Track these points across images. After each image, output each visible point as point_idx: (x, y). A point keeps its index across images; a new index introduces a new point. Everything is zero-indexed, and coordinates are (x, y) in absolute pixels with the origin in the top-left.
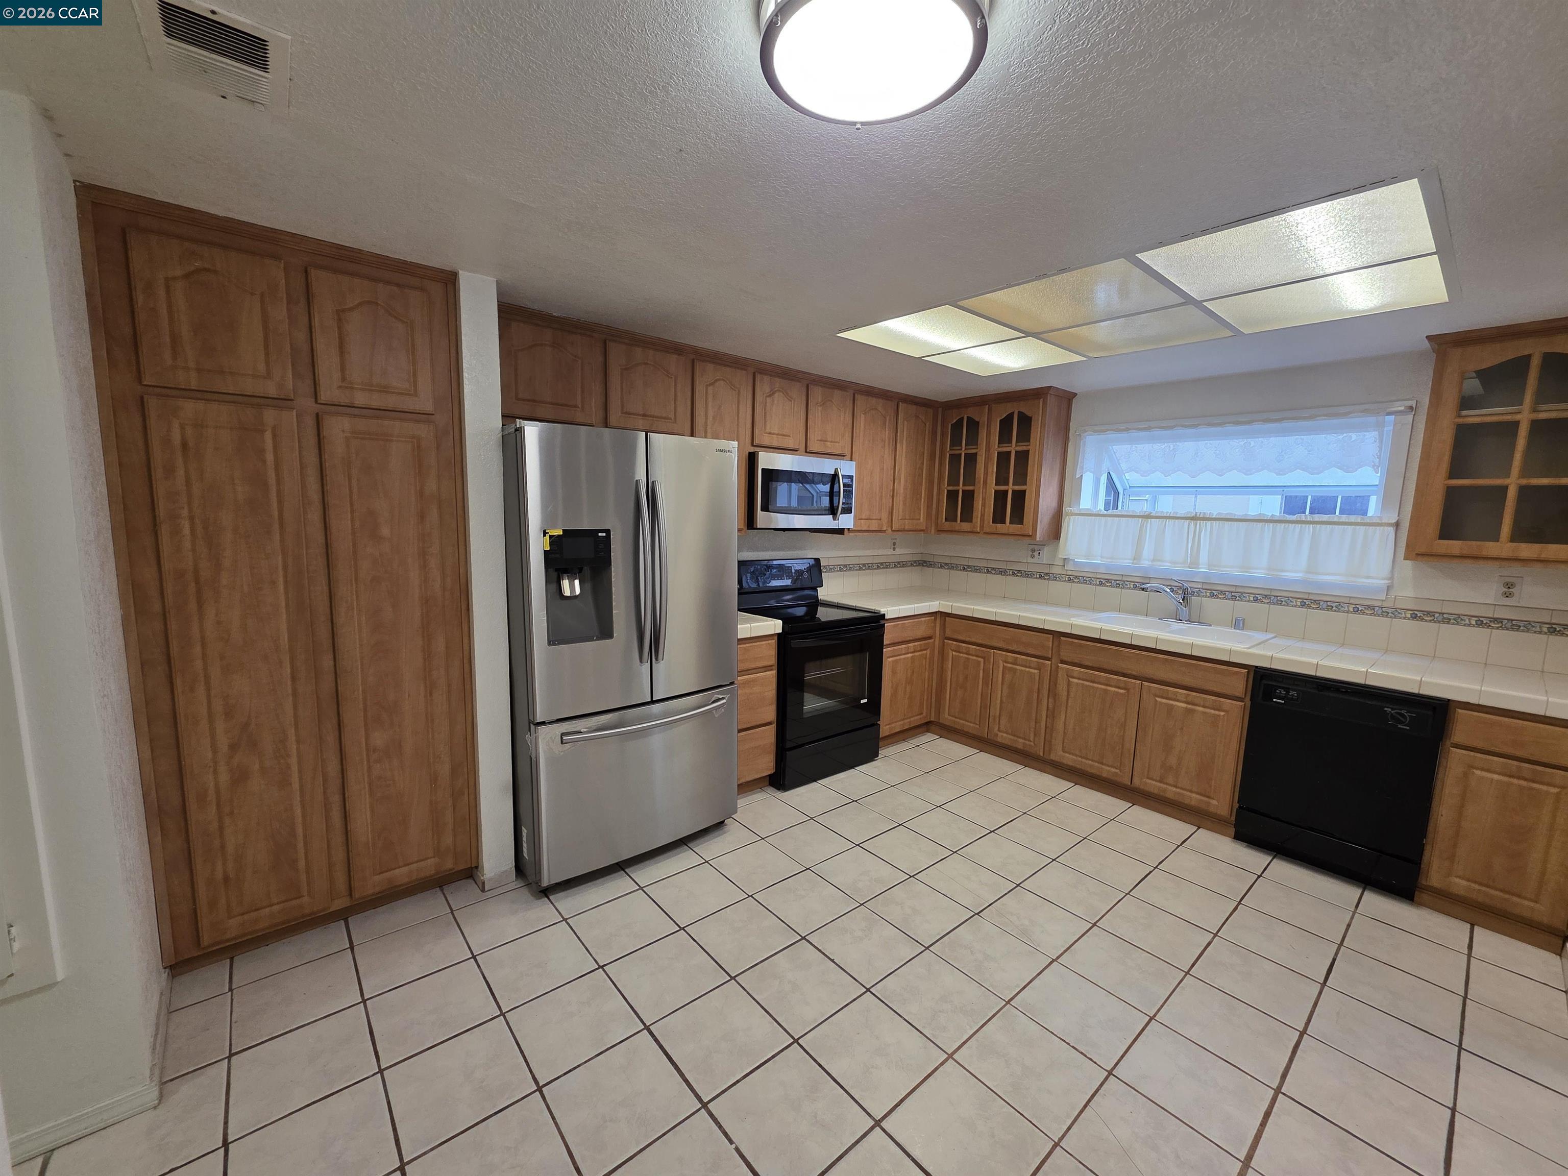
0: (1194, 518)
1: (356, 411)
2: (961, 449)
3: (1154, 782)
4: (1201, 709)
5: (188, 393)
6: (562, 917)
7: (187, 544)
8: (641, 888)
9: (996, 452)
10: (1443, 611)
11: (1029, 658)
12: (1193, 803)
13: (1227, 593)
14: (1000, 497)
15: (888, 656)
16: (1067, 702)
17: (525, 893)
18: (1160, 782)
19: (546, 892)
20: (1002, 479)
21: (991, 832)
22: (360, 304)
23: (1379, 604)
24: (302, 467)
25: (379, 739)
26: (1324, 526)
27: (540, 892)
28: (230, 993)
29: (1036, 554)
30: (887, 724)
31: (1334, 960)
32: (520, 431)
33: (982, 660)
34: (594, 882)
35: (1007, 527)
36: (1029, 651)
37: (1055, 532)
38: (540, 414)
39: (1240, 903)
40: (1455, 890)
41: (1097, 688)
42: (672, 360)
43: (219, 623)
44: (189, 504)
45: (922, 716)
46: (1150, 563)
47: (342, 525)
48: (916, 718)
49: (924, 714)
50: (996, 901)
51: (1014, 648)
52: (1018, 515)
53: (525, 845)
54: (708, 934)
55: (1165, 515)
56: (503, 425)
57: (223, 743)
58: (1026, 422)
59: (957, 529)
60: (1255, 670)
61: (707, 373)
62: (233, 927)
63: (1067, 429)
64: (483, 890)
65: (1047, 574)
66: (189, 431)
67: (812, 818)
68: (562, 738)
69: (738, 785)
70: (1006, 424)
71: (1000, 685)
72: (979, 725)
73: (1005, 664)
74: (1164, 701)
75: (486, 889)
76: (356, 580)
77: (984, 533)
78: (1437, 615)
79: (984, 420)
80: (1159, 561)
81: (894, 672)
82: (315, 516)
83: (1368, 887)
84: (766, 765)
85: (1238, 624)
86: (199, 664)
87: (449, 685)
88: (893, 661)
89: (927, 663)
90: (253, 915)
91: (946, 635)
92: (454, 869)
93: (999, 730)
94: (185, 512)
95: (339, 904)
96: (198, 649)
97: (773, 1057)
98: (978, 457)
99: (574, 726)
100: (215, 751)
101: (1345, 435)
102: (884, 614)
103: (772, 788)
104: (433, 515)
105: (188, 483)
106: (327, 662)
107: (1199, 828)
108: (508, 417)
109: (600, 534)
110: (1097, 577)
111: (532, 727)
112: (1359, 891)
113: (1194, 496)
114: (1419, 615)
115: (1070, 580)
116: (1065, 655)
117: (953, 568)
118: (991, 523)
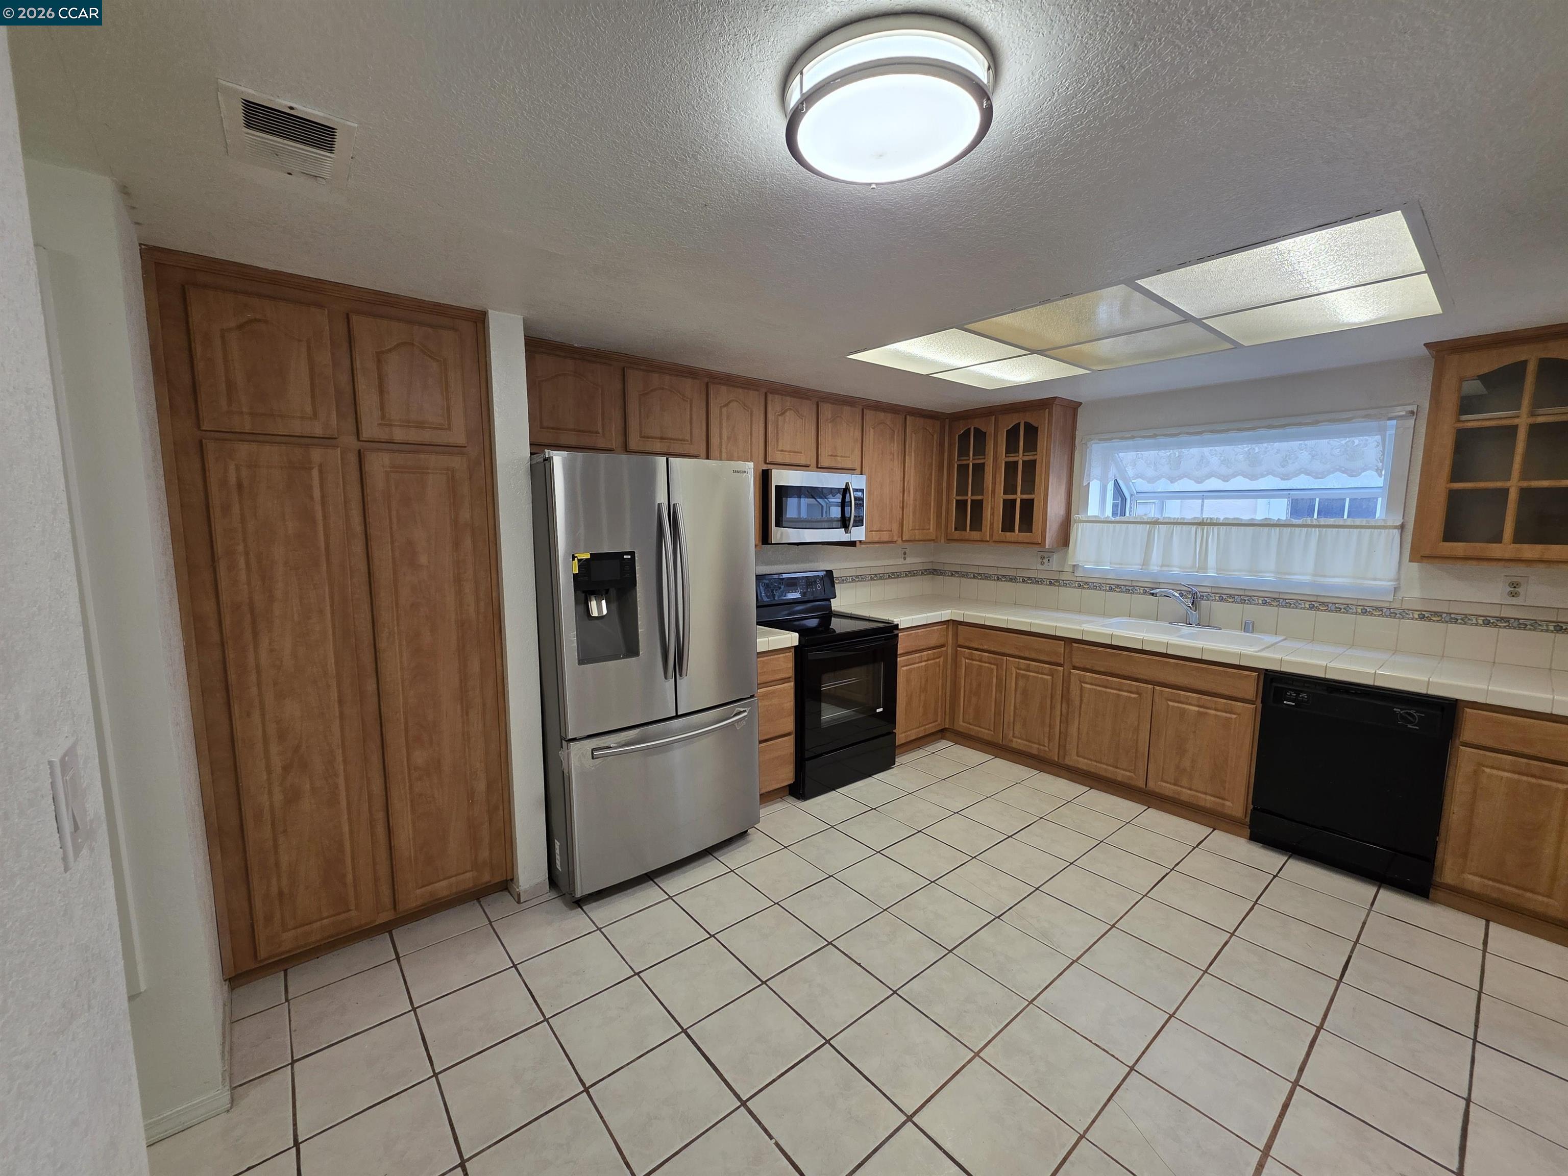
0: (1201, 524)
1: (395, 447)
2: (969, 460)
3: (1168, 785)
4: (1212, 712)
5: (242, 436)
6: (597, 926)
7: (243, 577)
8: (670, 898)
9: (1004, 462)
10: (1451, 611)
11: (1042, 665)
12: (1208, 805)
13: (1236, 597)
14: (1009, 506)
15: (903, 665)
16: (1080, 707)
17: (559, 904)
18: (1175, 785)
19: (579, 903)
20: (1010, 488)
21: (1009, 837)
22: (398, 345)
23: (1387, 605)
24: (346, 502)
25: (420, 757)
26: (1329, 530)
27: (573, 902)
28: (287, 1003)
29: (1046, 561)
30: (903, 731)
31: (1350, 957)
32: (548, 460)
33: (994, 667)
34: (625, 892)
35: (1016, 535)
36: (1042, 658)
37: (1064, 539)
38: (564, 439)
39: (1256, 903)
40: (1468, 887)
41: (1110, 693)
42: (688, 386)
43: (272, 651)
44: (244, 540)
45: (936, 723)
46: (1159, 568)
47: (383, 554)
48: (931, 725)
49: (939, 720)
50: (1016, 904)
51: (1027, 655)
52: (1027, 522)
53: (558, 857)
54: (737, 940)
55: (1172, 521)
56: (531, 454)
57: (277, 763)
58: (1032, 431)
59: (967, 538)
60: (1265, 674)
61: (720, 396)
62: (288, 940)
63: (1073, 438)
64: (519, 902)
65: (1057, 581)
66: (244, 473)
67: (832, 827)
68: (592, 753)
69: (761, 795)
70: (1013, 434)
71: (1013, 692)
72: (994, 732)
73: (1018, 671)
74: (1176, 704)
75: (522, 901)
76: (397, 604)
77: (995, 542)
78: (1444, 615)
79: (990, 430)
80: (1168, 566)
81: (908, 681)
82: (358, 548)
83: (1383, 885)
84: (786, 775)
85: (1248, 627)
86: (254, 690)
87: (484, 705)
88: (907, 670)
89: (941, 671)
90: (307, 928)
91: (959, 643)
92: (490, 882)
93: (1013, 736)
94: (241, 548)
95: (385, 917)
96: (253, 677)
97: (807, 1057)
98: (986, 466)
99: (604, 741)
100: (269, 772)
101: (1348, 439)
102: (898, 624)
103: (792, 797)
104: (468, 543)
105: (243, 520)
106: (371, 686)
107: (1214, 829)
108: (537, 447)
109: (625, 557)
110: (1107, 582)
111: (564, 743)
112: (1375, 889)
113: (1201, 501)
114: (1426, 615)
115: (1080, 586)
116: (1077, 661)
117: (963, 576)
118: (1000, 532)
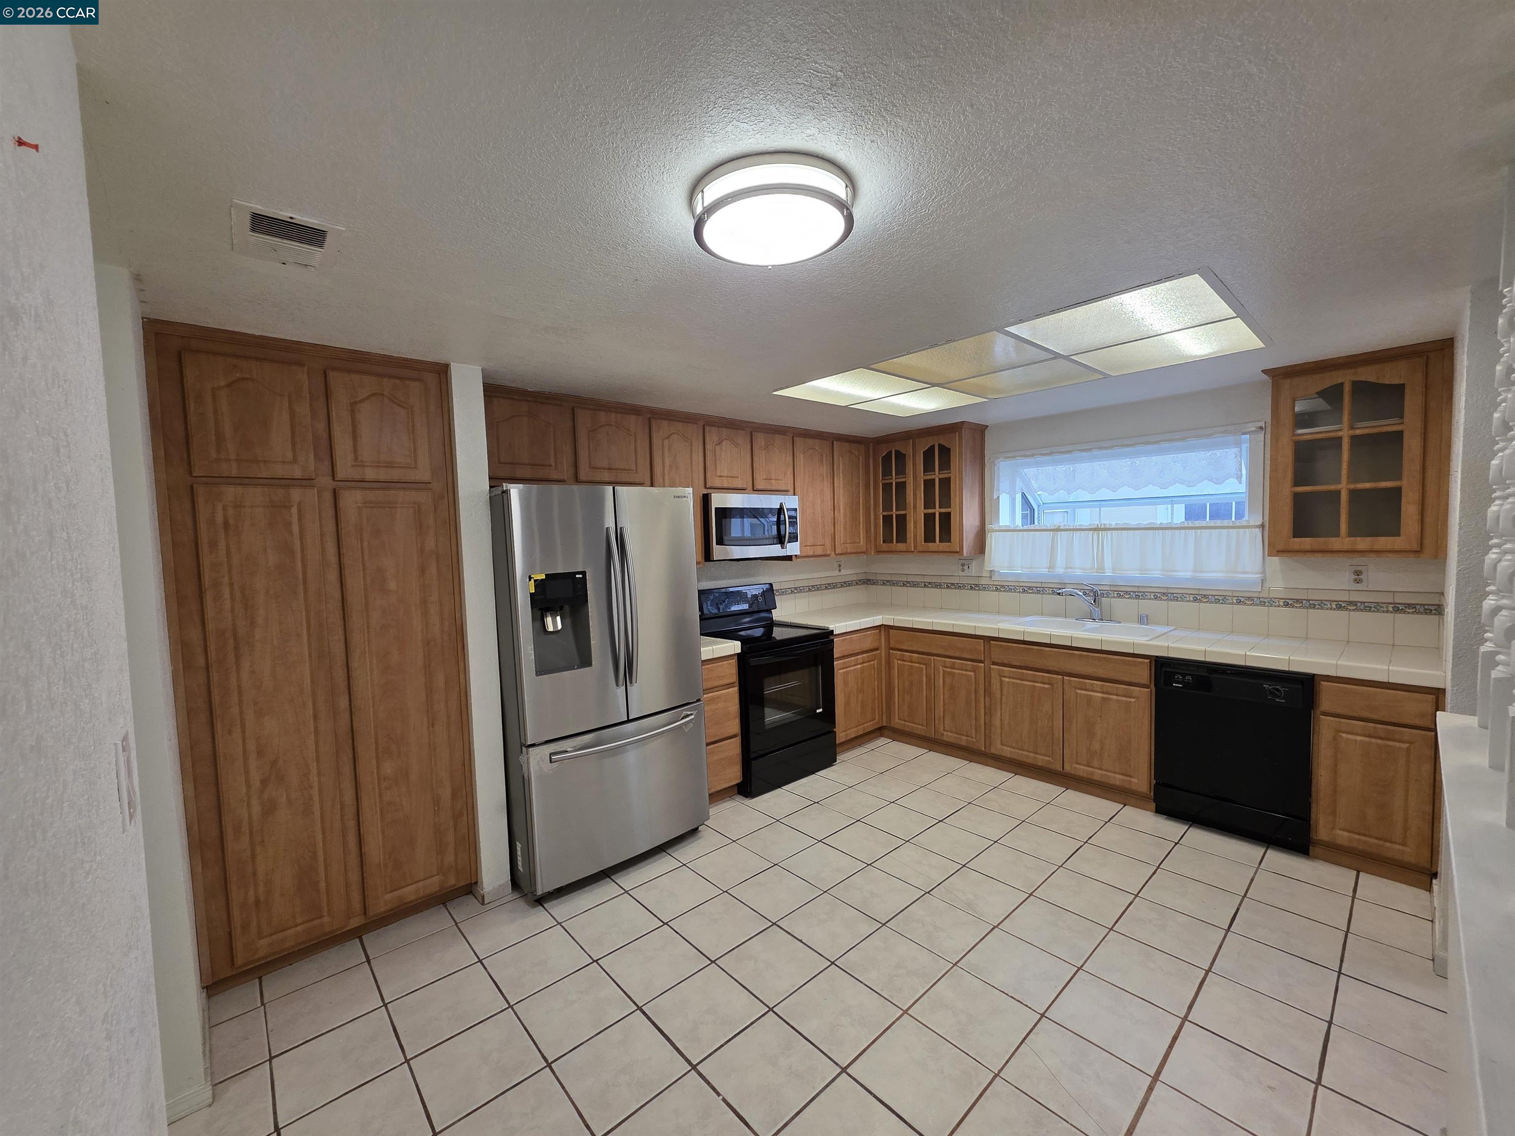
0: (1097, 529)
1: (366, 485)
2: (892, 479)
3: (1082, 767)
4: (1115, 697)
5: (230, 480)
6: (557, 921)
7: (228, 604)
8: (626, 892)
9: (923, 480)
10: (1309, 598)
11: (965, 662)
12: (1118, 783)
13: (1132, 593)
14: (929, 519)
15: (839, 668)
16: (1001, 700)
17: (521, 904)
18: (1088, 766)
19: (540, 901)
20: (929, 503)
21: (940, 821)
22: (368, 398)
23: (1256, 595)
24: (322, 535)
25: (388, 768)
26: (1204, 531)
27: (535, 901)
28: (263, 1007)
29: (966, 567)
30: (843, 730)
31: (1238, 909)
32: (506, 492)
33: (924, 666)
34: (583, 889)
35: (937, 545)
36: (964, 656)
37: (981, 546)
38: (521, 472)
39: (1158, 867)
40: (1339, 841)
41: (1026, 685)
42: (632, 421)
43: (253, 672)
44: (230, 572)
45: (874, 722)
46: (1064, 570)
47: (355, 583)
48: (869, 724)
49: (877, 719)
50: (945, 880)
51: (951, 653)
52: (947, 535)
53: (519, 858)
54: (689, 926)
55: (1072, 528)
56: (491, 487)
57: (256, 778)
58: (945, 452)
59: (894, 549)
60: (1156, 660)
61: (662, 429)
62: (264, 947)
63: (982, 457)
64: (483, 904)
65: (977, 585)
66: (231, 512)
67: (778, 821)
68: (550, 758)
69: (710, 795)
70: (928, 455)
71: (942, 689)
72: (927, 727)
73: (944, 669)
74: (1083, 692)
75: (486, 903)
76: (368, 627)
77: (918, 552)
78: (1304, 602)
79: (909, 452)
80: (1071, 568)
81: (846, 683)
82: (332, 576)
83: (1271, 846)
84: (734, 775)
85: (1143, 619)
86: (235, 710)
87: (449, 717)
88: (844, 673)
89: (876, 673)
90: (281, 935)
91: (891, 646)
92: (455, 885)
93: (944, 730)
94: (226, 580)
95: (355, 923)
96: (235, 698)
97: (752, 1023)
98: (907, 484)
99: (561, 746)
100: (249, 786)
101: (1211, 452)
102: (833, 631)
103: (740, 796)
104: (433, 569)
105: (228, 555)
106: (343, 703)
107: (1125, 805)
108: (495, 480)
109: (577, 576)
110: (1021, 585)
111: (524, 749)
112: (1263, 850)
113: (1098, 509)
114: (1290, 603)
115: (997, 589)
116: (996, 657)
117: (894, 584)
118: (923, 543)
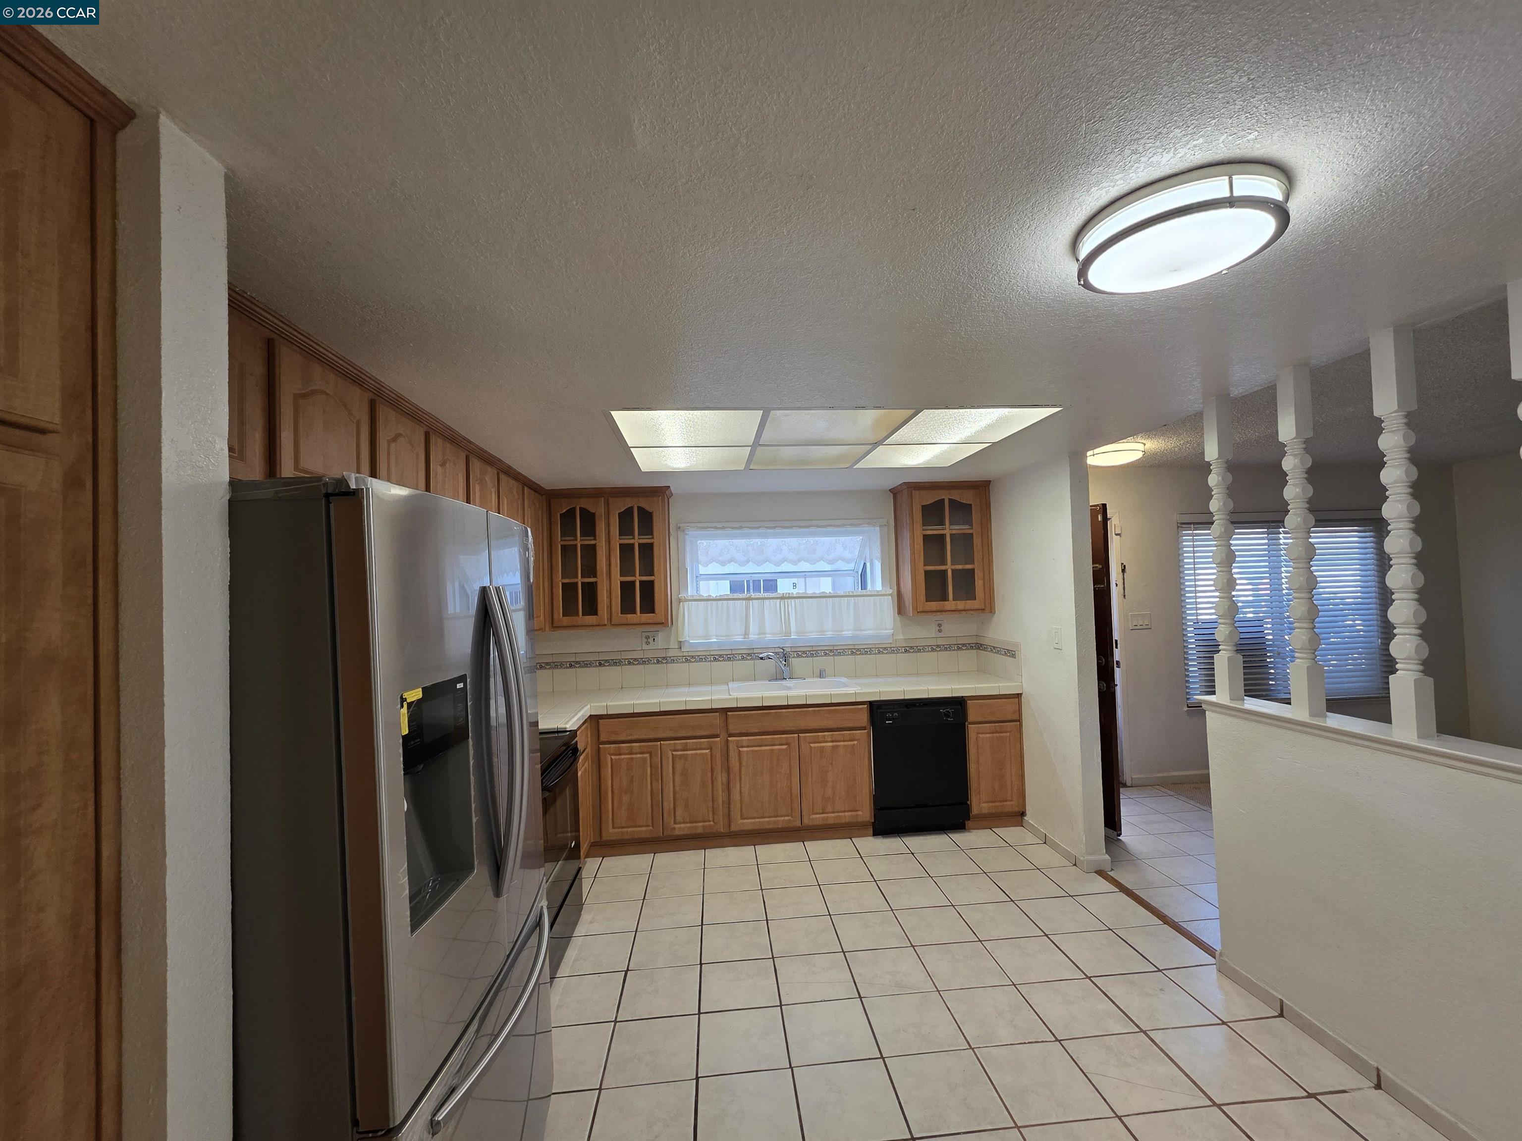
0: (783, 598)
2: (576, 540)
3: (818, 816)
4: (842, 743)
9: (618, 544)
10: (917, 645)
11: (699, 740)
12: (845, 820)
13: (808, 652)
14: (627, 588)
16: (740, 772)
18: (822, 813)
20: (627, 570)
21: (767, 921)
23: (889, 646)
29: (651, 640)
33: (647, 755)
35: (638, 616)
36: (698, 734)
40: (983, 812)
41: (764, 750)
46: (757, 636)
51: (682, 734)
52: (649, 605)
58: (647, 516)
59: (580, 623)
60: (870, 705)
65: (664, 658)
70: (625, 517)
71: (671, 776)
72: (653, 827)
73: (674, 753)
74: (816, 745)
77: (613, 625)
78: (914, 648)
79: (600, 512)
83: (945, 831)
85: (822, 674)
91: (599, 739)
93: (675, 823)
98: (597, 548)
107: (851, 838)
110: (711, 654)
112: (946, 836)
114: (907, 650)
115: (687, 661)
116: (733, 729)
117: (556, 667)
118: (620, 615)
